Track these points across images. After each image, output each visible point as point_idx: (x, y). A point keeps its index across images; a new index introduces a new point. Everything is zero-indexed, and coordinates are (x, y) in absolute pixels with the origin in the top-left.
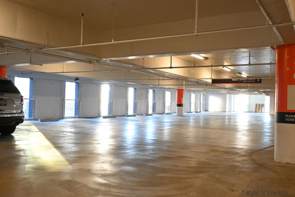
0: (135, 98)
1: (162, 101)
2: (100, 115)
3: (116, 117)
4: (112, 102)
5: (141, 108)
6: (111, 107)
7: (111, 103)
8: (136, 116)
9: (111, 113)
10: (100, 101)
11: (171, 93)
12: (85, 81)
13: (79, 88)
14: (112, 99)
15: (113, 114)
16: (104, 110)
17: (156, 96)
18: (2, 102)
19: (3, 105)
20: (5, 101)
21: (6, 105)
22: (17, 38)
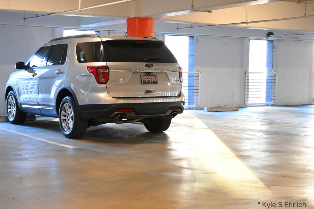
12: (285, 36)
13: (274, 50)
18: (151, 78)
19: (152, 83)
20: (155, 76)
21: (156, 83)
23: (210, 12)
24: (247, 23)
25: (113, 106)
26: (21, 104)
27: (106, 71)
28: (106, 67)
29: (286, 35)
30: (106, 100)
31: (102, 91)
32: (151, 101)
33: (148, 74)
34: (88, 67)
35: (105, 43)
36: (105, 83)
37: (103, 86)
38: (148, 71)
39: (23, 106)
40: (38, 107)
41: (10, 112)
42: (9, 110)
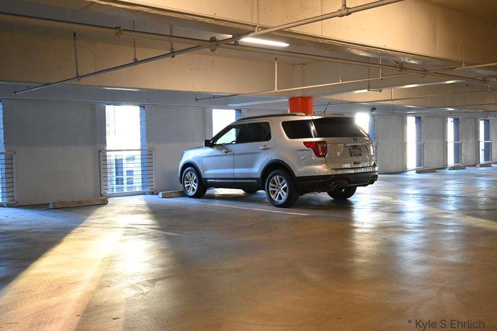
0: (457, 137)
2: (406, 169)
3: (437, 171)
4: (423, 144)
5: (467, 154)
6: (422, 154)
7: (422, 147)
8: (467, 168)
9: (422, 163)
10: (405, 144)
13: (375, 123)
14: (422, 140)
15: (425, 165)
16: (411, 161)
17: (492, 130)
18: (356, 151)
19: (358, 155)
20: (360, 149)
21: (361, 155)
22: (438, 55)
23: (380, 91)
24: (392, 100)
25: (333, 176)
26: (206, 179)
27: (324, 145)
28: (323, 142)
29: (393, 110)
30: (324, 172)
31: (320, 163)
32: (359, 171)
33: (355, 147)
34: (304, 142)
35: (315, 122)
36: (324, 156)
37: (323, 159)
38: (353, 145)
39: (208, 180)
40: (233, 181)
41: (189, 187)
42: (186, 186)
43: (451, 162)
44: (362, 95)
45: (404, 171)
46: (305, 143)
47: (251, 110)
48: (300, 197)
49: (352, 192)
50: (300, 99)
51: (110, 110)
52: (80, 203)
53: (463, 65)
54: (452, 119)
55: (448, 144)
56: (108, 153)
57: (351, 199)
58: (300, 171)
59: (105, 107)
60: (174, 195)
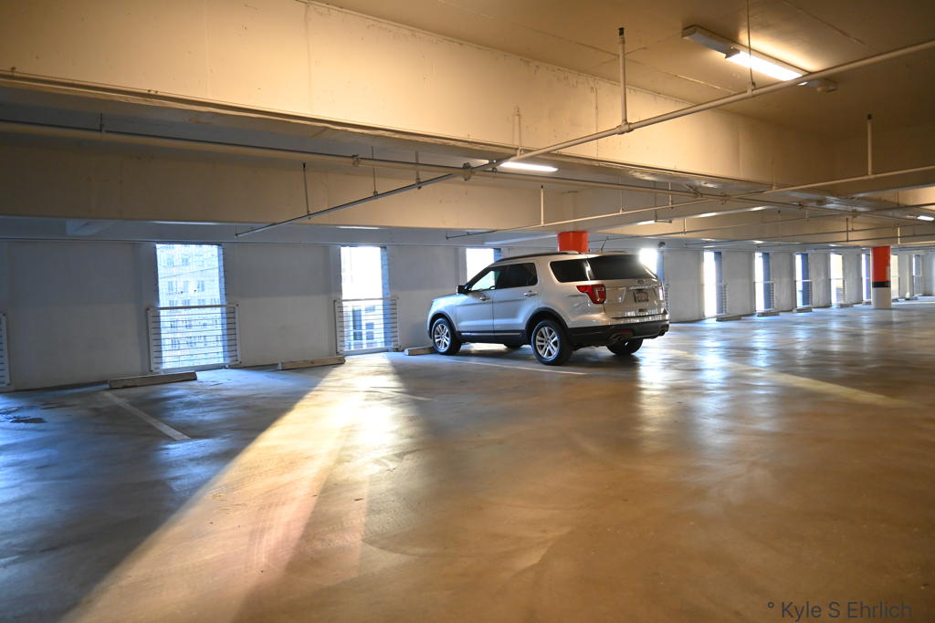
0: (767, 276)
1: (823, 278)
2: (704, 316)
3: (742, 318)
4: (725, 286)
5: (781, 297)
6: (724, 298)
7: (723, 289)
8: (781, 314)
9: (724, 309)
10: (703, 285)
11: (843, 258)
14: (723, 280)
15: (728, 311)
16: (710, 306)
17: (811, 266)
18: (643, 296)
19: (644, 301)
20: (646, 293)
21: (648, 300)
22: (742, 175)
23: (670, 222)
24: (685, 233)
25: (612, 327)
26: (460, 332)
27: (602, 289)
28: (602, 286)
30: (603, 322)
31: (598, 311)
32: (646, 320)
33: (640, 290)
35: (591, 260)
36: (603, 303)
37: (601, 306)
38: (638, 288)
39: (463, 334)
40: (492, 334)
41: (440, 342)
42: (437, 340)
43: (760, 306)
44: (648, 227)
45: (701, 319)
46: (578, 287)
47: (513, 248)
48: (574, 352)
49: (637, 345)
50: (571, 234)
51: (346, 253)
52: (312, 362)
53: (774, 187)
54: (761, 254)
55: (757, 285)
56: (344, 304)
57: (636, 354)
58: (572, 321)
59: (340, 250)
60: (423, 352)
